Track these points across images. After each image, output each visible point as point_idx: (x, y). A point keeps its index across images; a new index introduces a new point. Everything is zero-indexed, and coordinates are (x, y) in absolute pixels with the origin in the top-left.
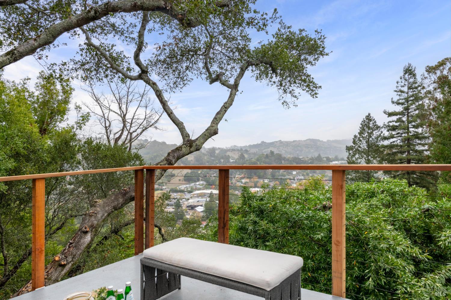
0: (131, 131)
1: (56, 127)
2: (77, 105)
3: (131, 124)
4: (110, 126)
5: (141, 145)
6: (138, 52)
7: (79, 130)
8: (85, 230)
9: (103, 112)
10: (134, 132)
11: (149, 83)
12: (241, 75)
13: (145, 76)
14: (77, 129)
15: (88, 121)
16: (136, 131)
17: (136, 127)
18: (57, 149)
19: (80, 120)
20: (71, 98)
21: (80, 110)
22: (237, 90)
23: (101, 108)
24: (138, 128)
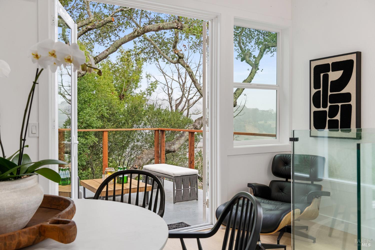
0: (189, 98)
1: (132, 93)
2: (148, 74)
3: (189, 92)
4: (172, 93)
5: (197, 111)
6: (175, 44)
7: (149, 96)
8: (135, 167)
9: (166, 81)
10: (191, 99)
11: (184, 66)
12: (260, 56)
13: (182, 61)
14: (148, 95)
15: (156, 88)
16: (192, 98)
17: (193, 95)
18: (129, 112)
19: (149, 87)
20: (143, 68)
21: (150, 78)
22: (257, 69)
23: (165, 77)
24: (194, 95)
